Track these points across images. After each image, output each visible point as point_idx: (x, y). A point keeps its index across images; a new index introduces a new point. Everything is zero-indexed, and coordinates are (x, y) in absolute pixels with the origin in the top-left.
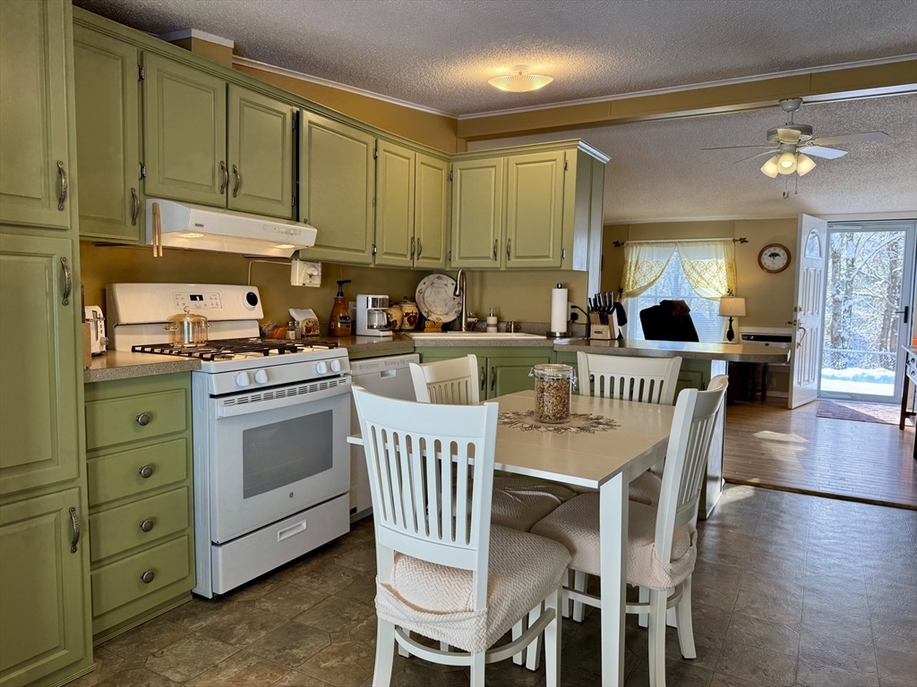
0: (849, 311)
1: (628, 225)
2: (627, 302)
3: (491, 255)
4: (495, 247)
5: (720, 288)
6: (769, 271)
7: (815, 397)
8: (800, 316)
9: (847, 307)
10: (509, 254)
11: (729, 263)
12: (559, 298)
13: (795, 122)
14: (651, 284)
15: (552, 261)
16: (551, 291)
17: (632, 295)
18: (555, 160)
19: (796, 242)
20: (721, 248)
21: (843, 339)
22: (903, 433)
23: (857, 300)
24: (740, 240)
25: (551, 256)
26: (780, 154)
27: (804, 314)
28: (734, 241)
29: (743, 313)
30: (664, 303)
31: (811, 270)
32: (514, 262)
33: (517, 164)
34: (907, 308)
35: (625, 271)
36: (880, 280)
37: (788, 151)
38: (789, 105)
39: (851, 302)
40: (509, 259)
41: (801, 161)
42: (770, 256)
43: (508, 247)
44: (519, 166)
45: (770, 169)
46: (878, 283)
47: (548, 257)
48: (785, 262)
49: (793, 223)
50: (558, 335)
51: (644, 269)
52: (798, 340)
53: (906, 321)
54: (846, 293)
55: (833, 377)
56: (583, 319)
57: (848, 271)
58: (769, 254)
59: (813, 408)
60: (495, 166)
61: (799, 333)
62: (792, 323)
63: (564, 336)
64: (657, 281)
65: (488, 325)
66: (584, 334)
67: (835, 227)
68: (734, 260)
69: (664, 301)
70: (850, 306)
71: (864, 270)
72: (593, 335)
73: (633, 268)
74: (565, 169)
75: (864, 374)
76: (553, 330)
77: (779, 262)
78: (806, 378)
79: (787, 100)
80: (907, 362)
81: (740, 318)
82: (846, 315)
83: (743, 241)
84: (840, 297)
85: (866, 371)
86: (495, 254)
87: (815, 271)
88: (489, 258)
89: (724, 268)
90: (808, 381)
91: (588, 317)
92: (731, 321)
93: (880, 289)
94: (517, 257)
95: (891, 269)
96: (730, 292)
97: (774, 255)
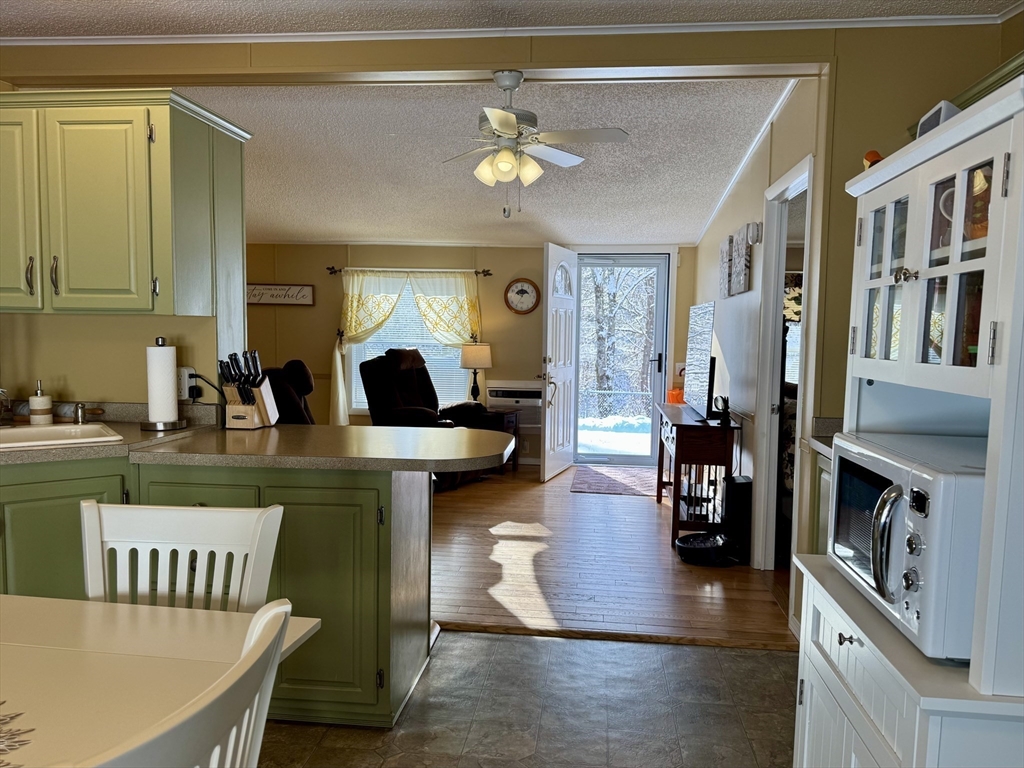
0: (612, 348)
1: (347, 245)
2: (350, 350)
3: (23, 285)
4: (30, 270)
5: (462, 332)
6: (518, 312)
7: (572, 463)
8: (550, 368)
9: (610, 343)
10: (55, 283)
11: (471, 302)
12: (160, 364)
13: (515, 107)
14: (379, 326)
15: (138, 299)
16: (146, 350)
17: (355, 340)
18: (130, 122)
19: (542, 273)
20: (461, 281)
21: (608, 378)
22: (660, 509)
23: (620, 335)
24: (484, 271)
25: (133, 289)
26: (497, 151)
27: (555, 366)
28: (477, 273)
29: (488, 364)
30: (390, 352)
31: (562, 311)
32: (65, 299)
33: (62, 123)
34: (660, 355)
35: (345, 308)
36: (640, 315)
37: (506, 148)
38: (506, 79)
39: (614, 339)
40: (57, 293)
41: (525, 165)
42: (517, 293)
43: (54, 270)
44: (65, 127)
45: (486, 173)
46: (638, 318)
47: (128, 291)
48: (534, 300)
49: (539, 253)
50: (160, 427)
51: (370, 304)
52: (549, 398)
53: (660, 370)
54: (609, 330)
55: (594, 428)
56: (211, 396)
57: (611, 306)
58: (516, 290)
59: (568, 479)
60: (20, 124)
61: (550, 389)
62: (542, 376)
63: (171, 428)
64: (386, 323)
65: (33, 412)
66: (213, 421)
67: (586, 260)
68: (478, 297)
69: (390, 350)
70: (614, 343)
71: (625, 305)
72: (231, 423)
73: (355, 304)
74: (150, 138)
75: (624, 422)
76: (153, 419)
77: (527, 301)
78: (561, 442)
79: (503, 71)
80: (662, 424)
81: (486, 370)
82: (610, 352)
83: (486, 273)
84: (603, 334)
85: (626, 419)
86: (30, 283)
87: (565, 312)
88: (18, 290)
89: (466, 307)
90: (563, 444)
91: (222, 393)
92: (475, 374)
93: (639, 325)
94: (72, 291)
95: (649, 305)
96: (474, 337)
97: (522, 292)
